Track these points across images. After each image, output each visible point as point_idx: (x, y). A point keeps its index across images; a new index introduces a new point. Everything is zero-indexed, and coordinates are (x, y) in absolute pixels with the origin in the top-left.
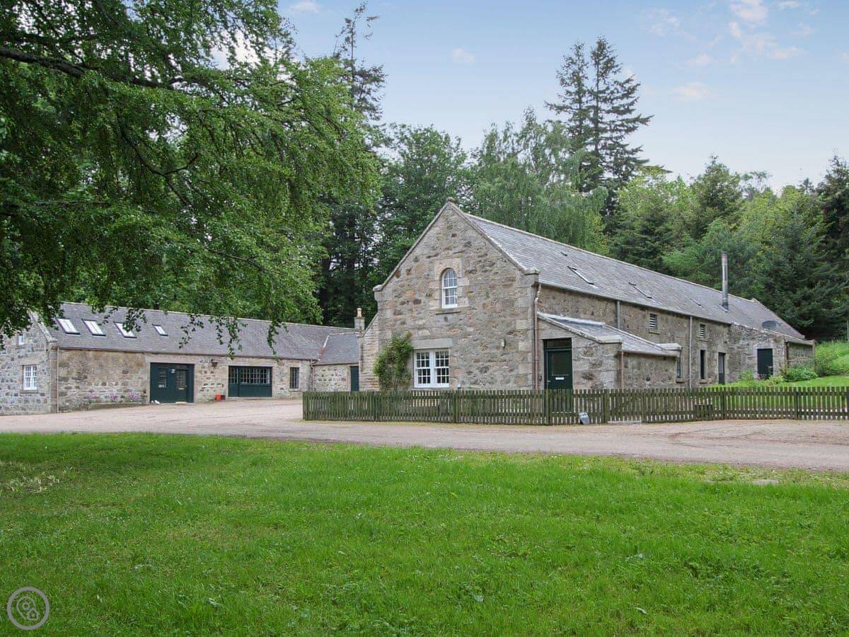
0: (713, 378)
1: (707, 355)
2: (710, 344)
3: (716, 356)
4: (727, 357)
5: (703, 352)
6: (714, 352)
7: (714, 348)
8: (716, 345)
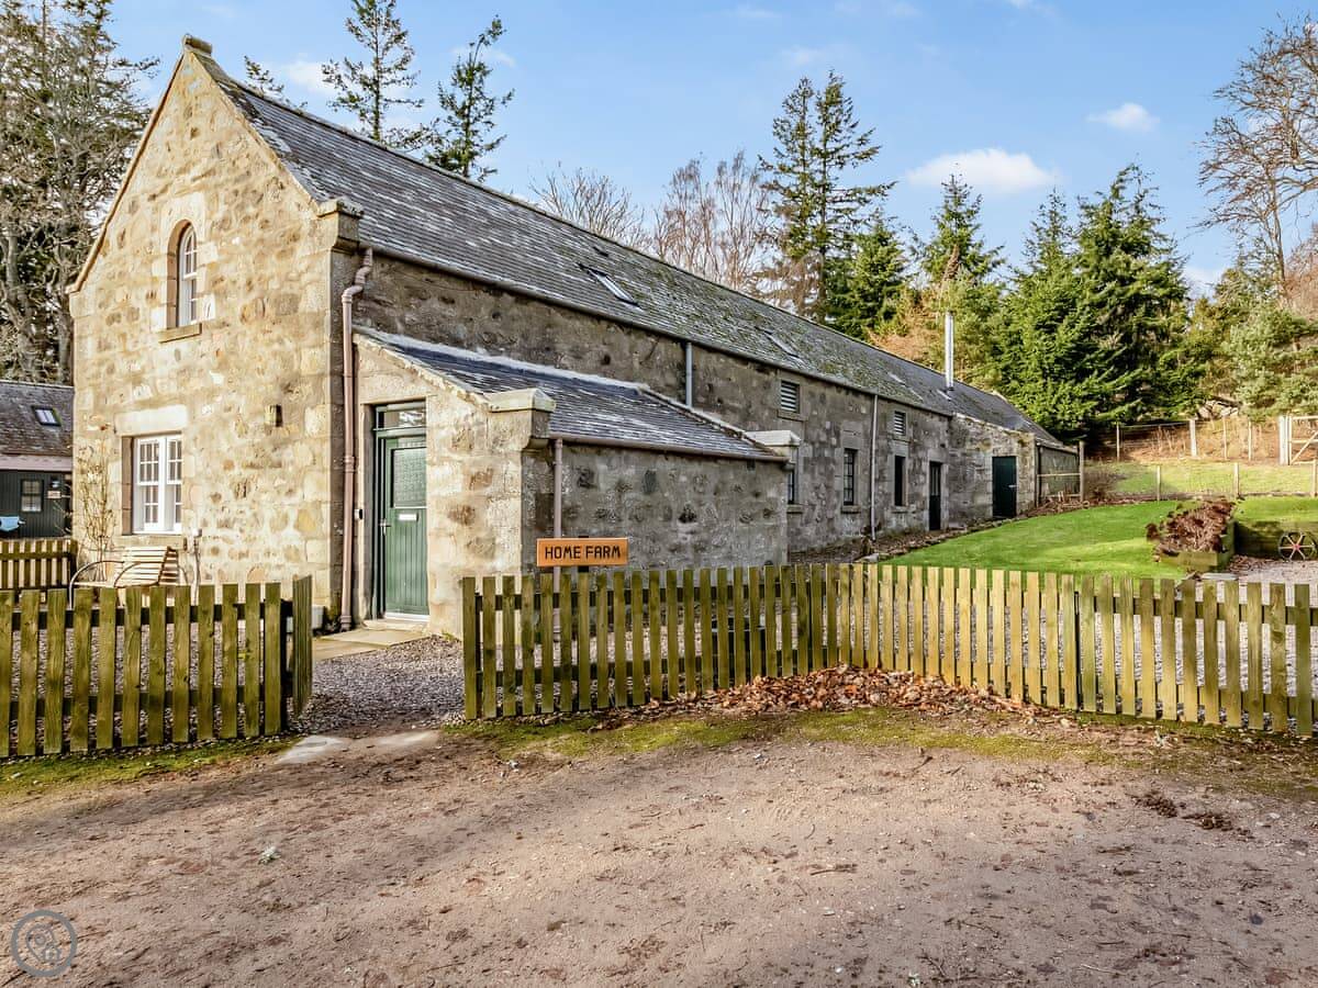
0: (919, 504)
1: (908, 465)
2: (915, 446)
3: (926, 467)
4: (945, 469)
5: (899, 461)
6: (920, 460)
7: (921, 454)
8: (925, 449)
